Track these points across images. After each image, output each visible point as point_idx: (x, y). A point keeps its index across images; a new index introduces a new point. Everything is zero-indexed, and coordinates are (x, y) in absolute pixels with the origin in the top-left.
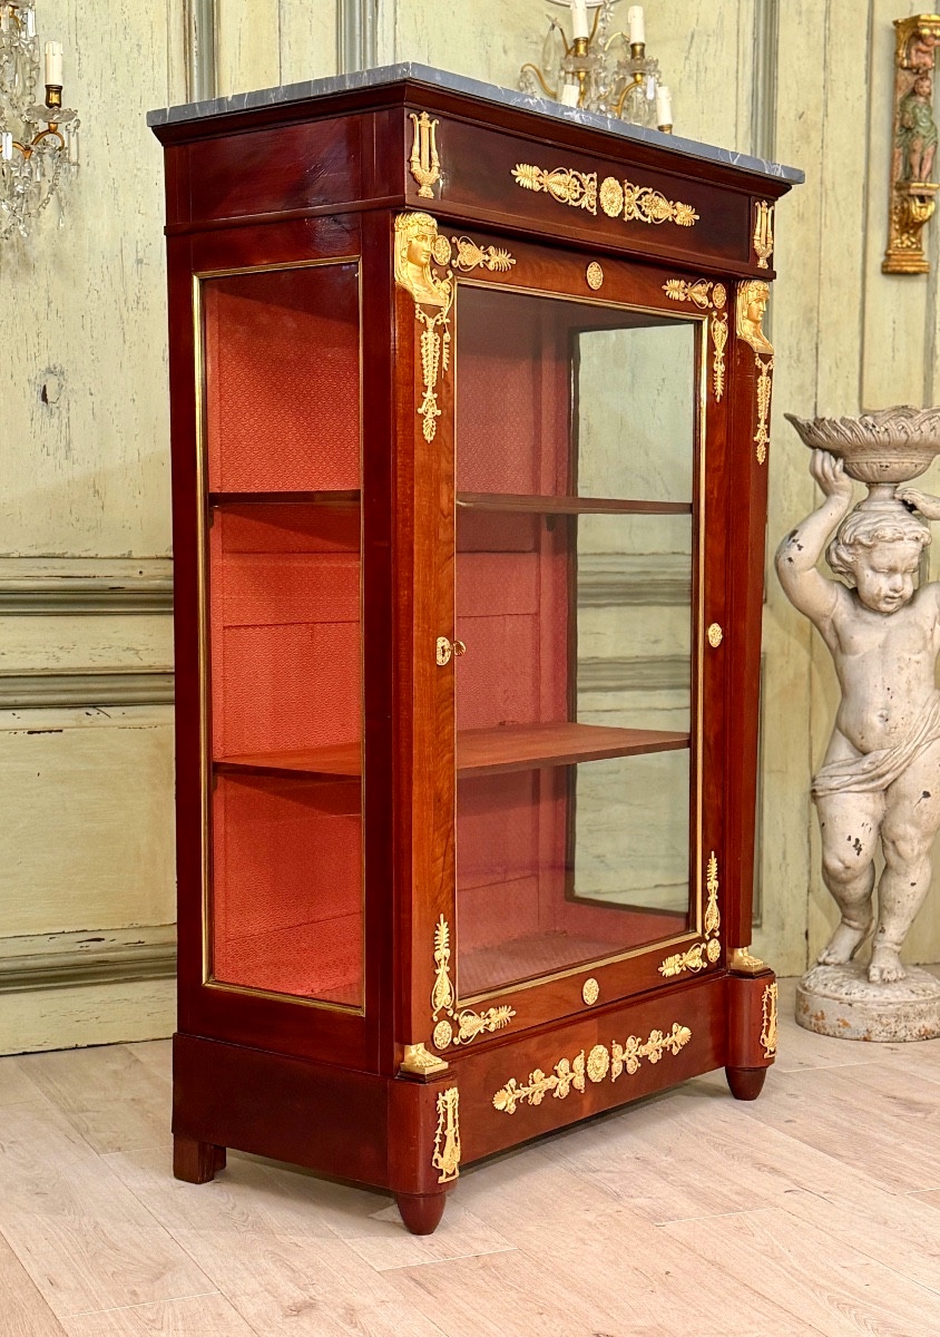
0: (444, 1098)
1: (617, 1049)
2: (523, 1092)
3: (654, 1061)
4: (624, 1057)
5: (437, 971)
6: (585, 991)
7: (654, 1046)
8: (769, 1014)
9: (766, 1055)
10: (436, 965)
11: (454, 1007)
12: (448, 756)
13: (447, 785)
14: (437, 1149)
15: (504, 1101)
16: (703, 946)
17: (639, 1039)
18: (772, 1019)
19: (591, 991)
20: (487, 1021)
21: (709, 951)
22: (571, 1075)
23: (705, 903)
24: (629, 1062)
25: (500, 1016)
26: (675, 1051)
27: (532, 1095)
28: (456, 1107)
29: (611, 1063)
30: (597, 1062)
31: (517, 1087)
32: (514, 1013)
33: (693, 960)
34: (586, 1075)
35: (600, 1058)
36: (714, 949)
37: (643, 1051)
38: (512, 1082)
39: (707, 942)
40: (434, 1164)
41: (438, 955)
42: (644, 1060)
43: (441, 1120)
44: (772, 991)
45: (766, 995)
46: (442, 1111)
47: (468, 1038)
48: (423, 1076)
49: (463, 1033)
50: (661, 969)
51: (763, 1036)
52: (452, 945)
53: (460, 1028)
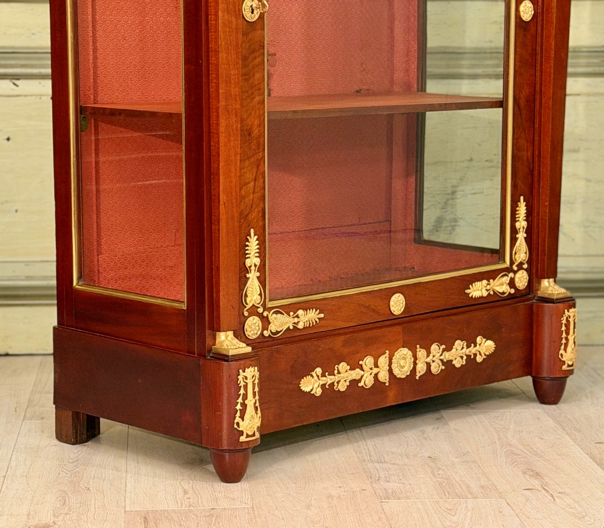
0: (244, 374)
1: (421, 353)
2: (329, 380)
3: (458, 365)
4: (428, 360)
5: (248, 275)
6: (392, 303)
7: (458, 354)
8: (568, 333)
9: (565, 367)
10: (247, 270)
11: (264, 305)
12: (257, 99)
13: (256, 122)
14: (238, 414)
15: (312, 384)
16: (511, 275)
17: (444, 346)
18: (571, 338)
19: (397, 304)
20: (296, 320)
21: (517, 280)
22: (375, 370)
23: (514, 240)
24: (433, 366)
25: (307, 318)
26: (479, 359)
27: (338, 382)
28: (257, 381)
29: (415, 364)
30: (402, 362)
31: (323, 375)
32: (322, 315)
33: (501, 286)
34: (390, 371)
35: (404, 358)
36: (522, 279)
37: (447, 356)
38: (319, 370)
39: (515, 272)
40: (235, 426)
41: (248, 263)
42: (448, 364)
43: (242, 391)
44: (571, 315)
45: (565, 318)
46: (242, 384)
47: (278, 332)
48: (228, 356)
49: (273, 328)
50: (467, 291)
51: (562, 351)
52: (262, 254)
53: (270, 323)
